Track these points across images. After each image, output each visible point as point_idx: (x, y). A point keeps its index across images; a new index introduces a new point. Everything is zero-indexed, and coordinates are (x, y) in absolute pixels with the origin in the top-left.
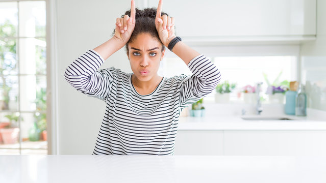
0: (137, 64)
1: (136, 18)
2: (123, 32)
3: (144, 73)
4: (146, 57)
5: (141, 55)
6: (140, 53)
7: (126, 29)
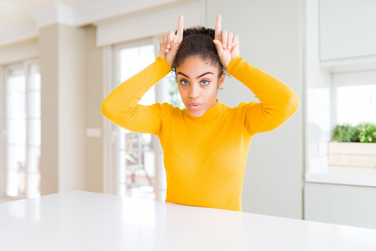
2: (167, 50)
3: (194, 107)
4: (196, 85)
5: (190, 84)
6: (188, 81)
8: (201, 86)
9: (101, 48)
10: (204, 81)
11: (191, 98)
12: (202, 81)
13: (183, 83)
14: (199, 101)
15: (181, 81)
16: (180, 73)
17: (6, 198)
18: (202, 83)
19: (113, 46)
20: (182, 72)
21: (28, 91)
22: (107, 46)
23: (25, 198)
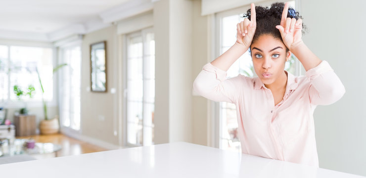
0: (259, 66)
1: (257, 20)
2: (244, 35)
3: (266, 76)
4: (268, 57)
5: (264, 57)
6: (261, 55)
7: (246, 32)
8: (273, 59)
9: (206, 16)
10: (275, 55)
11: (264, 68)
12: (273, 55)
13: (257, 56)
14: (270, 71)
15: (256, 55)
16: (255, 48)
17: (128, 145)
18: (273, 56)
19: (216, 14)
20: (257, 47)
21: (144, 56)
22: (210, 15)
23: (142, 146)
